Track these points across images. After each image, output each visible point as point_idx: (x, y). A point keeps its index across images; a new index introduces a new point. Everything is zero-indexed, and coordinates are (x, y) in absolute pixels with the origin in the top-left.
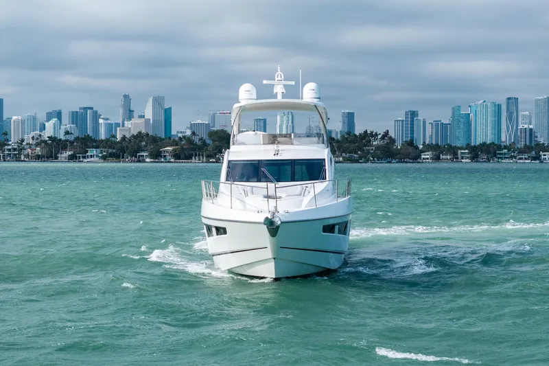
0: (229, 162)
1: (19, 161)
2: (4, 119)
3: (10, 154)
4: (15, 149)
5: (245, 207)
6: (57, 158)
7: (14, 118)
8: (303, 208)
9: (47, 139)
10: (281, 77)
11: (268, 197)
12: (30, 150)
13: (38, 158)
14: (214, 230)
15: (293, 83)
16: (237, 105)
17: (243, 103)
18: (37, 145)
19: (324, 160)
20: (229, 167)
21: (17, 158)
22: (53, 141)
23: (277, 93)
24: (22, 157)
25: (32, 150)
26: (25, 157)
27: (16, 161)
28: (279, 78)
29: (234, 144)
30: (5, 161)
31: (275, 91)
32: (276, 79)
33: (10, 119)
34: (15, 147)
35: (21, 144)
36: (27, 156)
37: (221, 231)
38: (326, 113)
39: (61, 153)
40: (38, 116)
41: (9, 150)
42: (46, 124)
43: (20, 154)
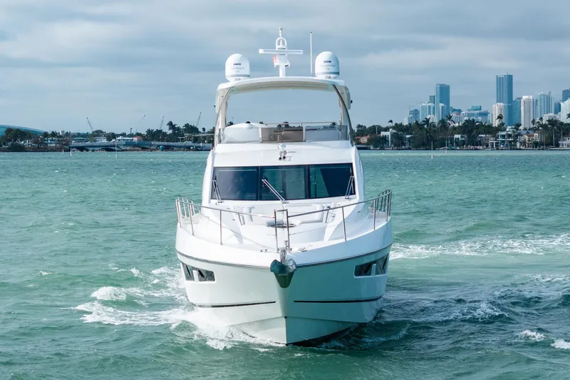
0: (215, 169)
1: (514, 149)
2: (514, 99)
3: (503, 142)
4: (510, 136)
5: (241, 242)
6: (557, 145)
7: (525, 97)
8: (326, 242)
9: (547, 122)
10: (284, 44)
11: (276, 225)
12: (527, 137)
13: (536, 145)
14: (195, 273)
15: (301, 52)
16: (223, 86)
17: (232, 83)
18: (535, 130)
19: (351, 164)
20: (214, 178)
21: (511, 145)
22: (553, 125)
23: (278, 67)
24: (518, 145)
25: (529, 136)
26: (521, 145)
27: (511, 149)
28: (281, 46)
29: (220, 142)
30: (498, 149)
31: (275, 64)
32: (277, 47)
33: (520, 99)
34: (510, 133)
35: (517, 129)
36: (523, 143)
37: (207, 276)
38: (348, 95)
39: (563, 140)
40: (552, 95)
41: (503, 136)
42: (562, 104)
43: (515, 141)
